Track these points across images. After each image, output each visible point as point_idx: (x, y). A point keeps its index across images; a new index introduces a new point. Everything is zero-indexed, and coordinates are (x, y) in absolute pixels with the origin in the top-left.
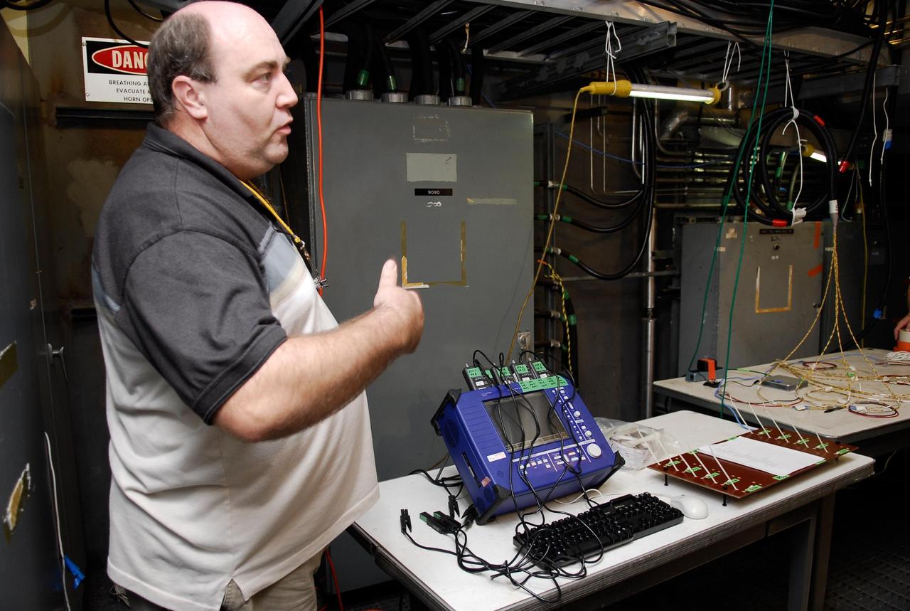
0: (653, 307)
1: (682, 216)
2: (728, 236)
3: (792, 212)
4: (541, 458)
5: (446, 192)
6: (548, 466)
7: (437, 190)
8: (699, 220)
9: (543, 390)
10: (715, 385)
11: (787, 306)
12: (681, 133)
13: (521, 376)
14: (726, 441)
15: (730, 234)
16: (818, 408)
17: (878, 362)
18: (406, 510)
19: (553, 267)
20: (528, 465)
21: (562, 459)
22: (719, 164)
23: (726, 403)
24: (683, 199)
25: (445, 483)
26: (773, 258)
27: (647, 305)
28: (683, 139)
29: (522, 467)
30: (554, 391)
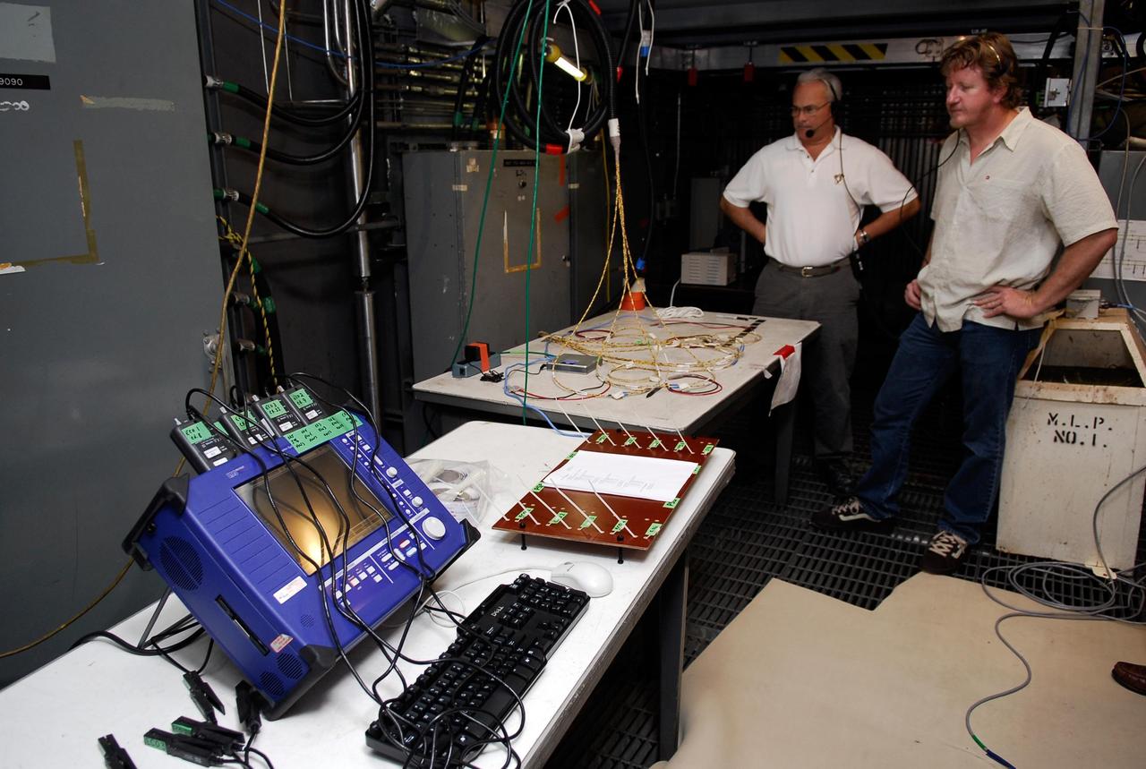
0: (368, 275)
1: (399, 140)
2: (469, 169)
3: (568, 134)
4: (362, 566)
5: (37, 82)
6: (378, 578)
7: (16, 77)
8: (422, 147)
9: (328, 442)
10: (496, 378)
11: (536, 262)
12: (387, 17)
13: (276, 422)
14: (565, 462)
15: (471, 167)
16: (636, 393)
17: (653, 323)
18: (110, 738)
19: (228, 223)
20: (348, 588)
21: (394, 558)
22: (439, 66)
23: (530, 403)
24: (398, 117)
25: (162, 645)
26: (519, 198)
27: (360, 272)
28: (392, 26)
29: (339, 594)
30: (345, 440)
